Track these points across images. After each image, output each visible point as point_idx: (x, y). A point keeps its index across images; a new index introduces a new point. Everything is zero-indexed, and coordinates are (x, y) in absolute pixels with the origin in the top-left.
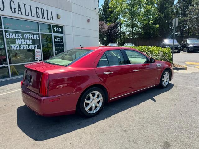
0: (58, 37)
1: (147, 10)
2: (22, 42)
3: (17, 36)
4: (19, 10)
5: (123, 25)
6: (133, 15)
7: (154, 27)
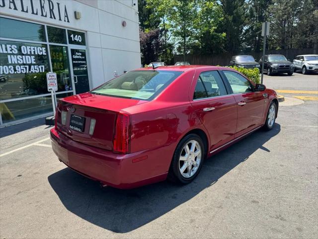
0: (78, 51)
1: (207, 9)
2: (18, 60)
3: (9, 49)
4: (10, 2)
5: (169, 33)
6: (185, 16)
7: (218, 36)
